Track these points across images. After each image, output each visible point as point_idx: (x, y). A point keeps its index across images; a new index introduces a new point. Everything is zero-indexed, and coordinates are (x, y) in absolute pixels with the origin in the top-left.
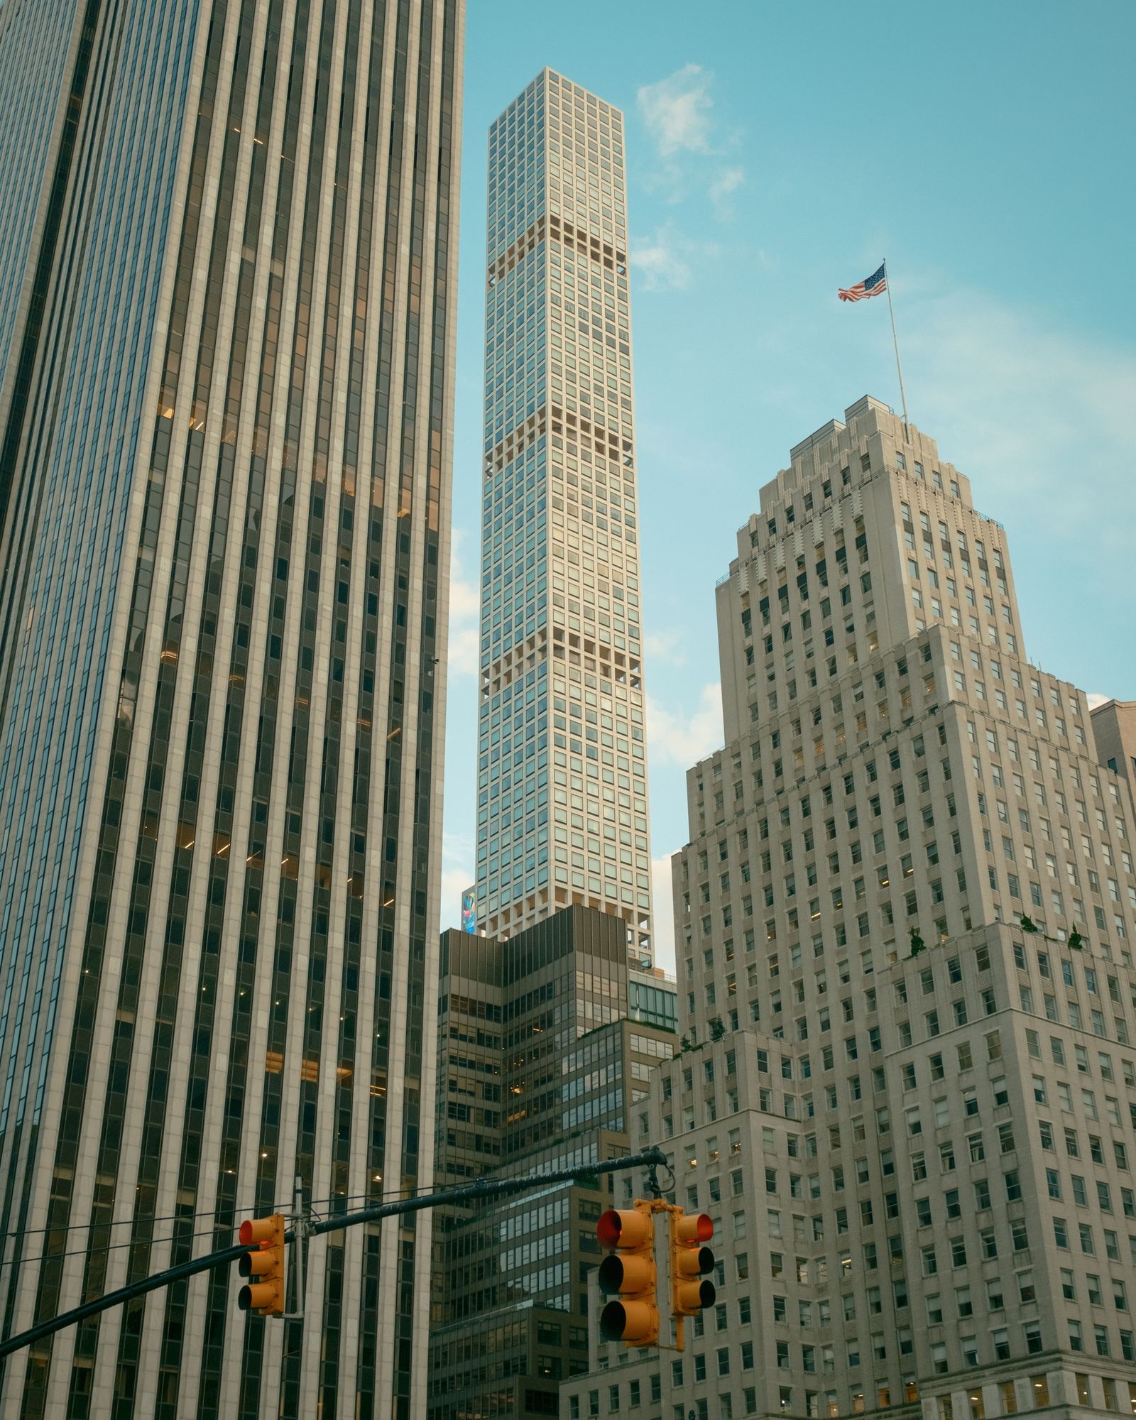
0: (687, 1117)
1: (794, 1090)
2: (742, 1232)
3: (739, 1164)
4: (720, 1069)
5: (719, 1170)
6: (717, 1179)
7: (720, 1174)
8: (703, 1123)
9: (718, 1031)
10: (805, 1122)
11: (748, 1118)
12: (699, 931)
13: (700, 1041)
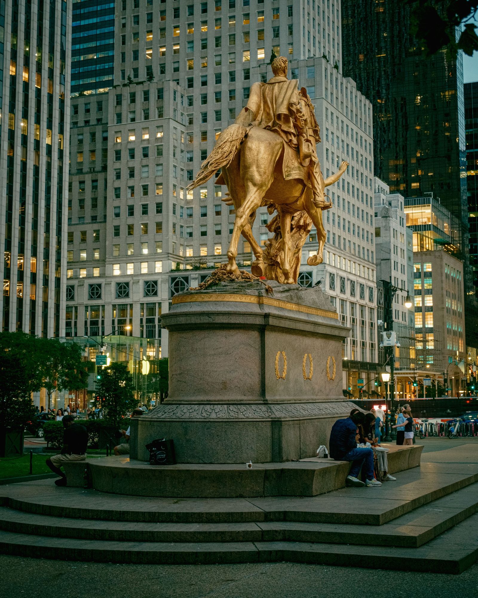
0: (131, 116)
1: (184, 111)
2: (159, 173)
3: (161, 142)
4: (153, 96)
5: (149, 143)
6: (148, 147)
7: (149, 145)
8: (141, 120)
9: (150, 76)
10: (188, 126)
11: (169, 122)
12: (131, 22)
13: (140, 79)
